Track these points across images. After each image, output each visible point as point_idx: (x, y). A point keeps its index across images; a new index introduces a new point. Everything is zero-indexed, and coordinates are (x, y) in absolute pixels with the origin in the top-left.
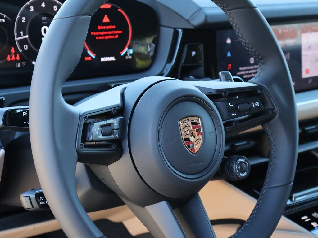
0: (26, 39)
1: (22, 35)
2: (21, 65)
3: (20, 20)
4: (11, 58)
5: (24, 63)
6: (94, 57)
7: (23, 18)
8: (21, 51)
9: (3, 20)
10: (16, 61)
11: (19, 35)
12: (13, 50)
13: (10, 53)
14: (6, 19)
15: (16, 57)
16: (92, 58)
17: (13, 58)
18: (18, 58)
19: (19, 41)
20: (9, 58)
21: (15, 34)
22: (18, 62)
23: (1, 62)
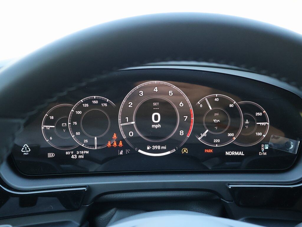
0: (133, 124)
2: (124, 152)
3: (127, 104)
4: (112, 144)
5: (127, 151)
8: (124, 137)
9: (106, 105)
10: (118, 148)
11: (124, 121)
12: (115, 136)
13: (111, 139)
15: (118, 143)
17: (115, 144)
18: (121, 144)
19: (123, 127)
20: (109, 144)
21: (119, 120)
22: (121, 149)
23: (99, 148)
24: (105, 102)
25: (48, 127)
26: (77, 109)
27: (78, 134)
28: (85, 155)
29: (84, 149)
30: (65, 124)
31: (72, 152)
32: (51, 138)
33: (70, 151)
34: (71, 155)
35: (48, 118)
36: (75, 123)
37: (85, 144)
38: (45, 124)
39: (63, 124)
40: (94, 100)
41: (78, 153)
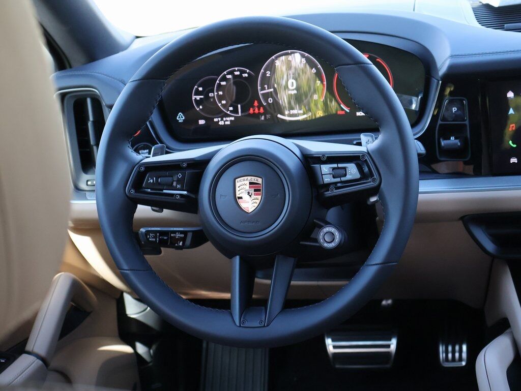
0: (271, 92)
1: (266, 89)
2: (265, 117)
3: (264, 74)
4: (254, 111)
5: (268, 116)
6: (348, 111)
7: (267, 72)
8: (265, 104)
9: (246, 75)
10: (260, 114)
11: (263, 89)
12: (256, 103)
13: (253, 106)
14: (249, 74)
15: (259, 109)
16: (346, 111)
17: (257, 111)
18: (262, 110)
19: (263, 94)
20: (251, 111)
21: (259, 88)
22: (262, 114)
23: (243, 114)
24: (245, 72)
25: (198, 98)
26: (222, 80)
27: (224, 102)
28: (231, 121)
29: (229, 116)
30: (212, 94)
31: (220, 119)
32: (201, 107)
33: (218, 118)
34: (219, 121)
35: (197, 89)
36: (221, 93)
37: (231, 111)
38: (195, 95)
39: (210, 94)
40: (236, 71)
41: (224, 119)
